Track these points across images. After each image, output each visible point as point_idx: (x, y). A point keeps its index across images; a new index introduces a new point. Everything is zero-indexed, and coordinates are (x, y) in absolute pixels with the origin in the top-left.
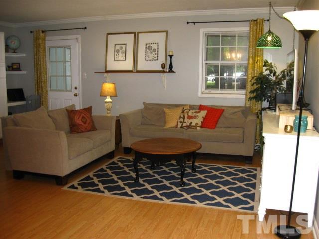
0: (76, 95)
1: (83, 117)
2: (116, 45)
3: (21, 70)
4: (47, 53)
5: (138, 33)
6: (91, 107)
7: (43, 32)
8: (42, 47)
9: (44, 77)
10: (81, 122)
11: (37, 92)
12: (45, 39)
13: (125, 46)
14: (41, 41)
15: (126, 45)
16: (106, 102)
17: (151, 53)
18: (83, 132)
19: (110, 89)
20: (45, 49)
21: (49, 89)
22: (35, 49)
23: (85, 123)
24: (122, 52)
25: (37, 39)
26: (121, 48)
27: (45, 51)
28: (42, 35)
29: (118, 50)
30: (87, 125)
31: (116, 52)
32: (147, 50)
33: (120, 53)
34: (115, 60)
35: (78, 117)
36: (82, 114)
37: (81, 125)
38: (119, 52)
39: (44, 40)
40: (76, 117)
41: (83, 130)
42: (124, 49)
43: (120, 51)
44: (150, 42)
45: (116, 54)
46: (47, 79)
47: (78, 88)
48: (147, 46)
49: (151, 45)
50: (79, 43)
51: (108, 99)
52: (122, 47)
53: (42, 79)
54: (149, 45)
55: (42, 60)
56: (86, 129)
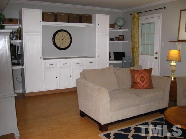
0: (156, 58)
1: (142, 76)
3: (124, 40)
4: (139, 29)
6: (151, 69)
7: (138, 13)
8: (136, 24)
9: (137, 45)
10: (139, 80)
11: (132, 55)
14: (135, 20)
16: (171, 66)
18: (140, 89)
19: (174, 55)
20: (139, 25)
21: (140, 53)
22: (133, 26)
23: (143, 82)
25: (133, 19)
27: (138, 27)
28: (137, 16)
30: (144, 83)
35: (137, 76)
36: (142, 74)
37: (139, 83)
39: (138, 19)
40: (136, 76)
41: (140, 87)
46: (139, 47)
47: (158, 53)
50: (160, 19)
51: (173, 63)
53: (135, 46)
55: (136, 33)
56: (143, 86)
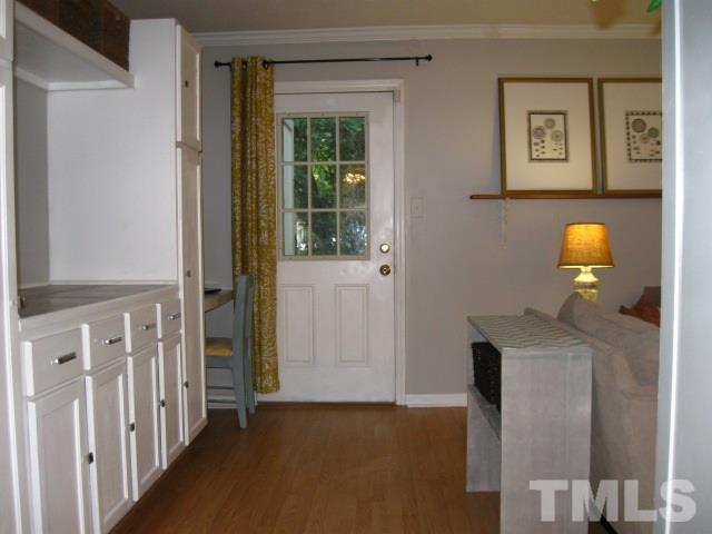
2: (531, 113)
5: (601, 81)
7: (266, 64)
12: (272, 87)
13: (561, 117)
15: (564, 114)
17: (645, 140)
24: (556, 137)
26: (551, 124)
28: (263, 74)
29: (539, 128)
31: (534, 134)
32: (632, 133)
33: (548, 138)
34: (532, 159)
38: (543, 134)
39: (269, 90)
42: (559, 127)
43: (548, 132)
44: (641, 109)
45: (534, 140)
48: (632, 119)
49: (643, 118)
52: (552, 121)
54: (636, 117)
